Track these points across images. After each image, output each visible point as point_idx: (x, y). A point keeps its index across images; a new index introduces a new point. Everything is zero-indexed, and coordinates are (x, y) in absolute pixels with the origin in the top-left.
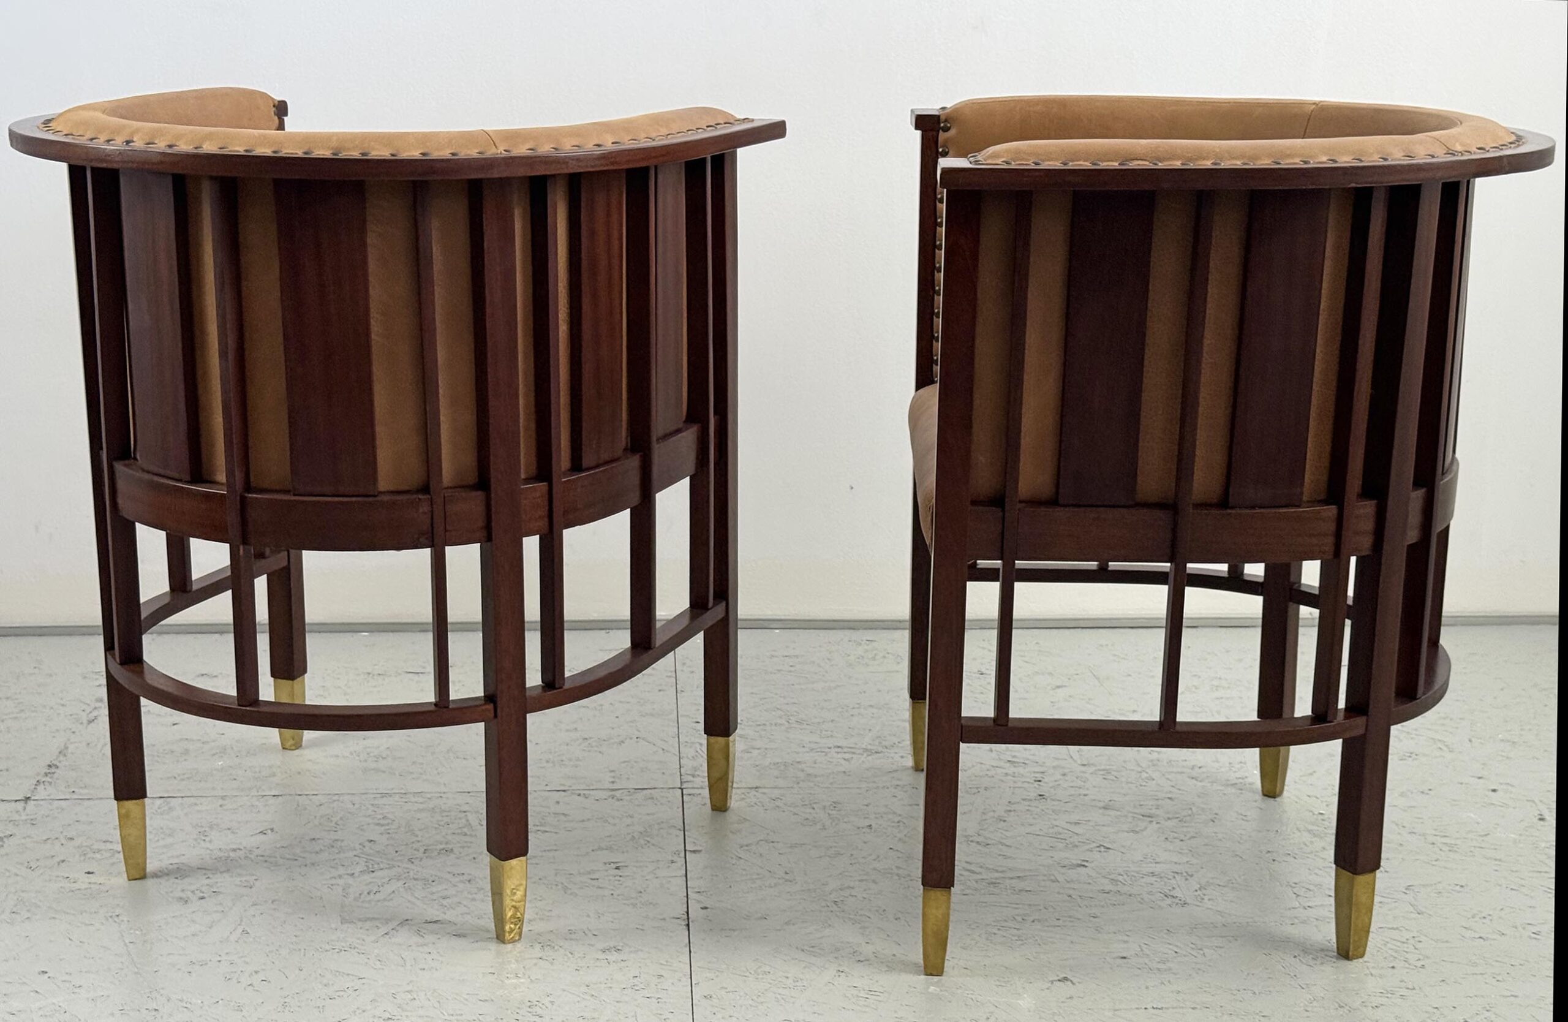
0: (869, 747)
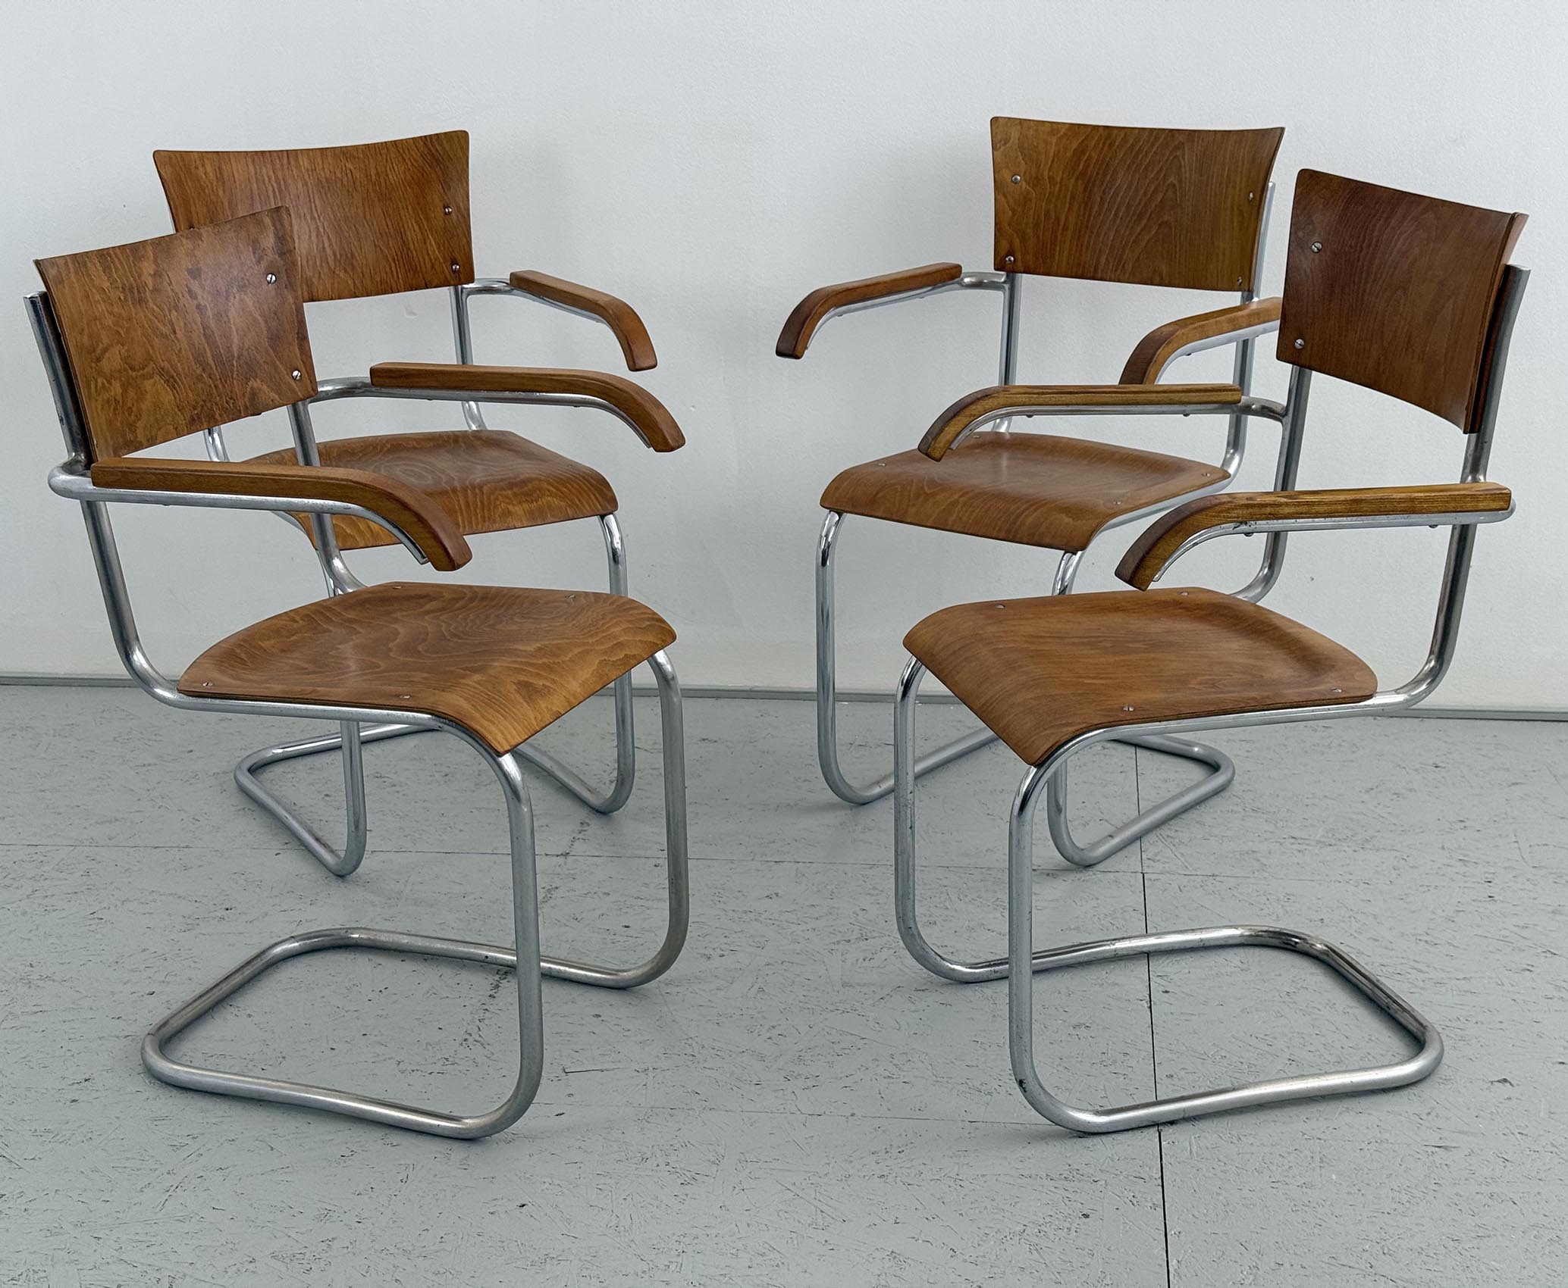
0: (1322, 840)
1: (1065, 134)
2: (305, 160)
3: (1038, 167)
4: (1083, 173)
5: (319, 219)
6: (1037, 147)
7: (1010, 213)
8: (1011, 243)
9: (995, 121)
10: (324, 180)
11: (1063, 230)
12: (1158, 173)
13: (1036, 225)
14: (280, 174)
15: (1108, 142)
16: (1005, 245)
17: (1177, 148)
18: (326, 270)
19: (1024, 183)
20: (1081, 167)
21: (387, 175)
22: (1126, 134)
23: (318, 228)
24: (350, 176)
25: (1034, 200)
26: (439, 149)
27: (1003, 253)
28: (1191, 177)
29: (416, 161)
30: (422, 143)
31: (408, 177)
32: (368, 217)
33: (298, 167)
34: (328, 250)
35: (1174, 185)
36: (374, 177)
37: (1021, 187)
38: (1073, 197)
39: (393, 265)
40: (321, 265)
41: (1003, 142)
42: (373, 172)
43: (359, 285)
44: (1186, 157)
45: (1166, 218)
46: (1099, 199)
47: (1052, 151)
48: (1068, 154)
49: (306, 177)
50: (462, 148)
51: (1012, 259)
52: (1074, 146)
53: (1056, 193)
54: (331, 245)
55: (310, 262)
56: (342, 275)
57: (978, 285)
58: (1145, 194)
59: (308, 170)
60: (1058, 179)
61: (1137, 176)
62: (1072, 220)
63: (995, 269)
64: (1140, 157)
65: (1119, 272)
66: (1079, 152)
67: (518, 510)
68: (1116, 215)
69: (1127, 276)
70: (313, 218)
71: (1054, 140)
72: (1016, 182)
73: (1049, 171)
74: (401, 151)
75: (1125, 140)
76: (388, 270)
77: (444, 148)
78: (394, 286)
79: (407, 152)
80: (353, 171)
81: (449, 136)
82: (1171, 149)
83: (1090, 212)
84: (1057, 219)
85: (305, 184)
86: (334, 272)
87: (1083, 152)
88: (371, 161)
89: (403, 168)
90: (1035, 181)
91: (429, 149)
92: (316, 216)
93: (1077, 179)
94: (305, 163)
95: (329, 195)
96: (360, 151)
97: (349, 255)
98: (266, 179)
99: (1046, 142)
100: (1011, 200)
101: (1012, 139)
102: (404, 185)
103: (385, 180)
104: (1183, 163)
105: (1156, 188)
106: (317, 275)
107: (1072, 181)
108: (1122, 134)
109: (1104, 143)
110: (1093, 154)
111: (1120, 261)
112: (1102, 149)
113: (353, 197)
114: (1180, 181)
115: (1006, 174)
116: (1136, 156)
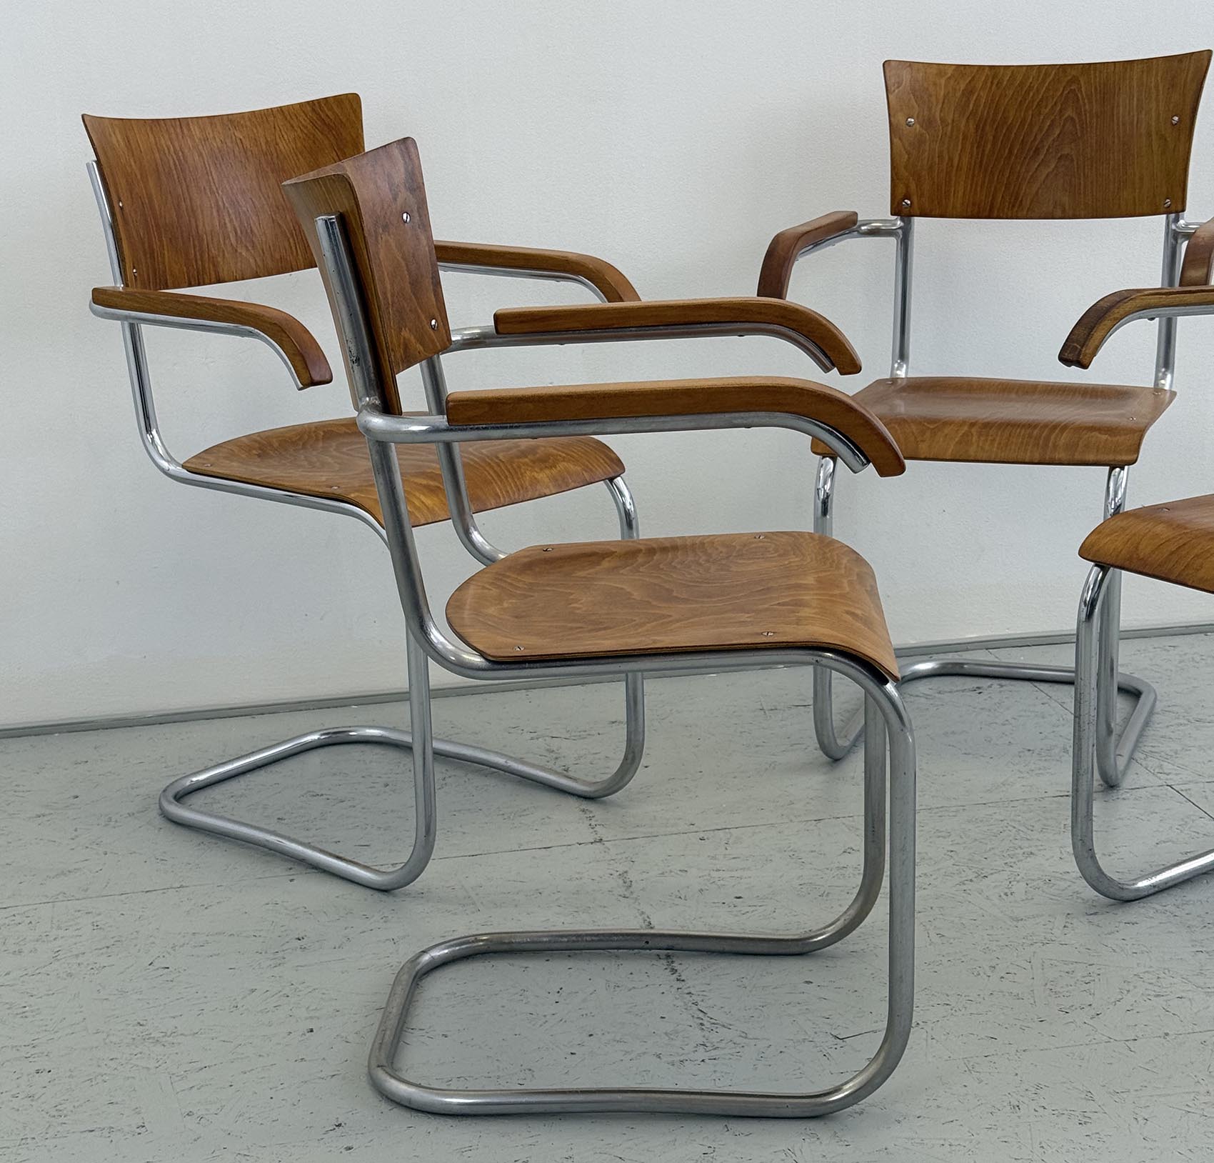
1: (953, 75)
2: (196, 127)
3: (930, 109)
4: (973, 113)
5: (218, 193)
6: (927, 89)
7: (906, 156)
8: (907, 187)
9: (886, 64)
10: (217, 151)
11: (957, 170)
12: (1052, 107)
13: (931, 168)
14: (177, 145)
15: (996, 82)
16: (901, 190)
17: (1071, 82)
18: (230, 249)
19: (918, 126)
20: (971, 108)
21: (277, 144)
22: (1012, 72)
23: (217, 201)
24: (240, 146)
25: (928, 144)
26: (329, 113)
27: (900, 197)
28: (1091, 110)
29: (306, 127)
30: (309, 109)
31: (299, 145)
32: (264, 190)
33: (192, 137)
34: (228, 225)
35: (1072, 119)
36: (264, 147)
37: (916, 129)
38: (965, 138)
39: (291, 240)
40: (224, 243)
41: (896, 85)
42: (262, 141)
43: (260, 263)
44: (1083, 89)
45: (1066, 151)
46: (991, 138)
47: (942, 93)
48: (959, 94)
49: (200, 147)
50: (355, 111)
51: (909, 202)
52: (963, 86)
53: (948, 133)
54: (231, 221)
55: (215, 240)
56: (244, 254)
57: (874, 232)
58: (1040, 129)
59: (200, 139)
60: (950, 121)
61: (1030, 112)
62: (965, 160)
63: (892, 214)
64: (1031, 94)
65: (1016, 209)
66: (969, 92)
67: (543, 476)
68: (1010, 152)
69: (1025, 213)
70: (212, 192)
71: (943, 81)
72: (908, 124)
73: (941, 111)
74: (288, 117)
75: (1013, 77)
76: (287, 247)
77: (334, 112)
78: (294, 263)
79: (293, 117)
80: (243, 140)
81: (338, 99)
82: (1064, 84)
83: (984, 151)
84: (951, 160)
85: (200, 155)
86: (236, 251)
87: (972, 92)
88: (260, 130)
89: (292, 136)
90: (928, 123)
91: (318, 114)
92: (215, 189)
93: (967, 121)
94: (196, 132)
95: (223, 166)
96: (247, 119)
97: (249, 231)
98: (166, 149)
99: (935, 84)
100: (907, 145)
101: (904, 83)
102: (297, 155)
103: (276, 149)
104: (1079, 95)
105: (1052, 121)
106: (221, 254)
107: (964, 122)
108: (1009, 73)
109: (992, 83)
110: (982, 94)
111: (1016, 199)
112: (991, 88)
113: (246, 168)
114: (1079, 114)
115: (900, 117)
116: (1028, 92)
